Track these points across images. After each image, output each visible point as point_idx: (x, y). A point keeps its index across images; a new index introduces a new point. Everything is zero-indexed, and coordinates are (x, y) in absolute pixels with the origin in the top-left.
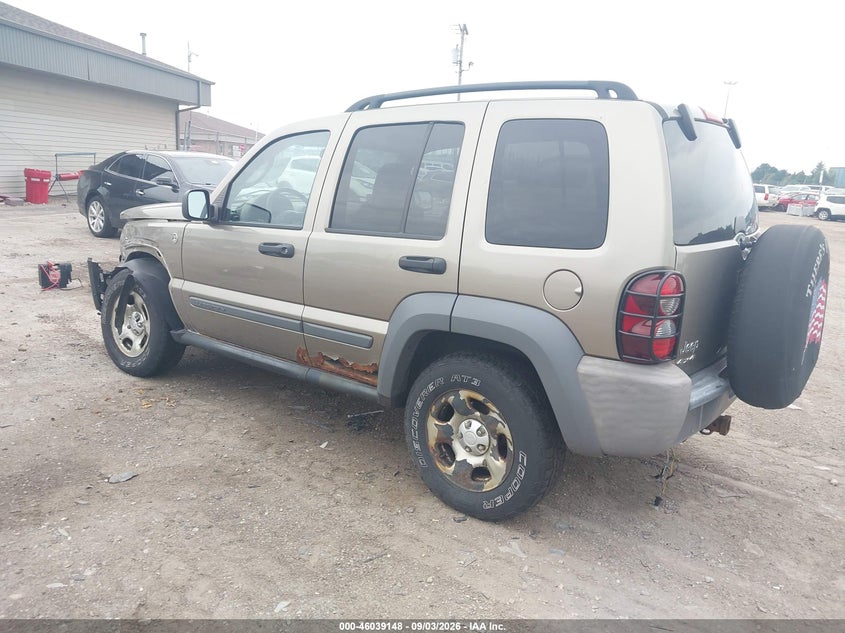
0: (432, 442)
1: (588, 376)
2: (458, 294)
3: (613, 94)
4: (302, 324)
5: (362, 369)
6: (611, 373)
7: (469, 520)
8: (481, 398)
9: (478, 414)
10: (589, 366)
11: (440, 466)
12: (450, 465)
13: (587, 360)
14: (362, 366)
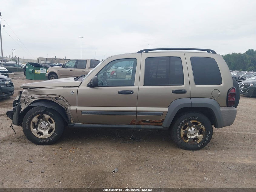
0: (182, 135)
1: (222, 111)
2: (190, 98)
3: (211, 52)
4: (137, 112)
5: (157, 122)
6: (227, 109)
7: (195, 151)
8: (196, 121)
9: (194, 126)
10: (222, 109)
11: (185, 141)
12: (187, 140)
13: (221, 108)
14: (157, 121)
